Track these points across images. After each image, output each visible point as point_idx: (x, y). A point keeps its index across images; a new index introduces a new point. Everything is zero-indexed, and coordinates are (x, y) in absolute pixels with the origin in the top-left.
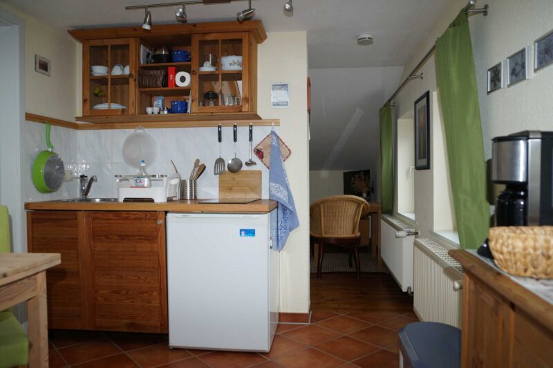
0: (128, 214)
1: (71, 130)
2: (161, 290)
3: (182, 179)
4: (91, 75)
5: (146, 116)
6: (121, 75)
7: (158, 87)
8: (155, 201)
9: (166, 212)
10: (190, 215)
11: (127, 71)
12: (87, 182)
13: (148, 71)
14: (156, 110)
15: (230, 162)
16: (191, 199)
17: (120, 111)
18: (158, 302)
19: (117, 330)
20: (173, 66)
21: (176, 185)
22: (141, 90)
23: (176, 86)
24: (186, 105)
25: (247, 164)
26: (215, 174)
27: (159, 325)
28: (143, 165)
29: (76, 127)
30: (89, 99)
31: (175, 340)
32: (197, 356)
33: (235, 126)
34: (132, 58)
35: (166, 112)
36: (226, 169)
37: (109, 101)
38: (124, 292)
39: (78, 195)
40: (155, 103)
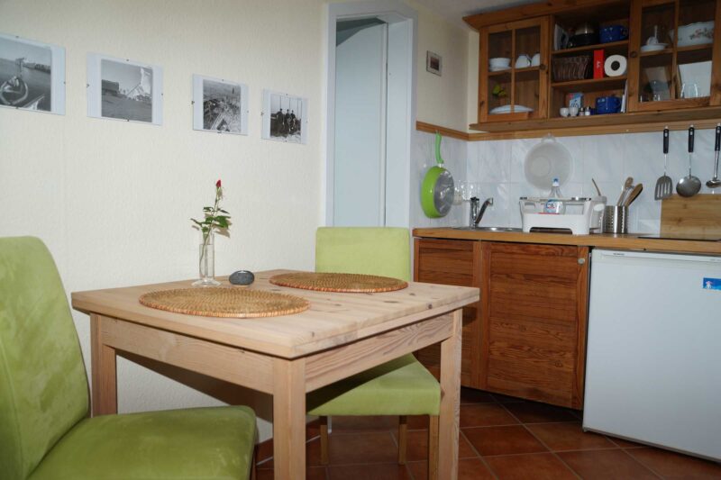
0: (539, 248)
1: (461, 142)
2: (576, 351)
3: (608, 204)
4: (489, 71)
5: (560, 119)
6: (529, 67)
7: (578, 79)
8: (574, 233)
9: (591, 248)
10: (626, 254)
11: (536, 61)
12: (480, 207)
13: (566, 59)
14: (574, 111)
15: (682, 181)
16: (619, 232)
17: (527, 114)
18: (572, 367)
19: (514, 395)
20: (600, 49)
21: (600, 212)
22: (555, 85)
23: (605, 76)
24: (619, 102)
25: (709, 184)
26: (656, 198)
27: (570, 396)
28: (556, 184)
29: (466, 137)
30: (486, 102)
31: (591, 421)
32: (623, 449)
33: (692, 130)
34: (544, 43)
35: (588, 113)
36: (675, 192)
37: (513, 101)
38: (526, 348)
39: (467, 222)
40: (571, 102)
